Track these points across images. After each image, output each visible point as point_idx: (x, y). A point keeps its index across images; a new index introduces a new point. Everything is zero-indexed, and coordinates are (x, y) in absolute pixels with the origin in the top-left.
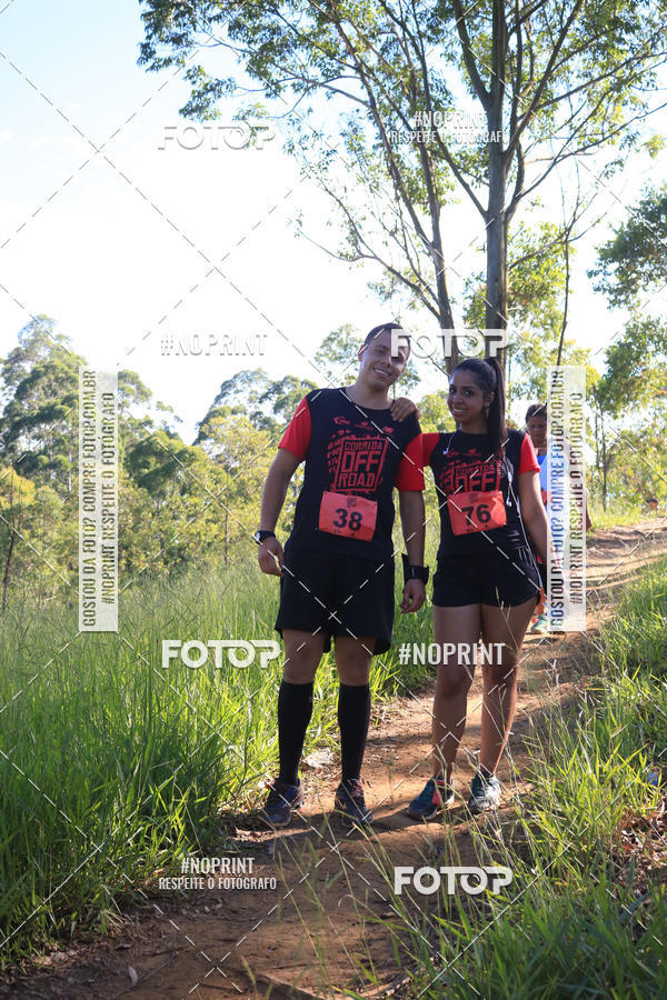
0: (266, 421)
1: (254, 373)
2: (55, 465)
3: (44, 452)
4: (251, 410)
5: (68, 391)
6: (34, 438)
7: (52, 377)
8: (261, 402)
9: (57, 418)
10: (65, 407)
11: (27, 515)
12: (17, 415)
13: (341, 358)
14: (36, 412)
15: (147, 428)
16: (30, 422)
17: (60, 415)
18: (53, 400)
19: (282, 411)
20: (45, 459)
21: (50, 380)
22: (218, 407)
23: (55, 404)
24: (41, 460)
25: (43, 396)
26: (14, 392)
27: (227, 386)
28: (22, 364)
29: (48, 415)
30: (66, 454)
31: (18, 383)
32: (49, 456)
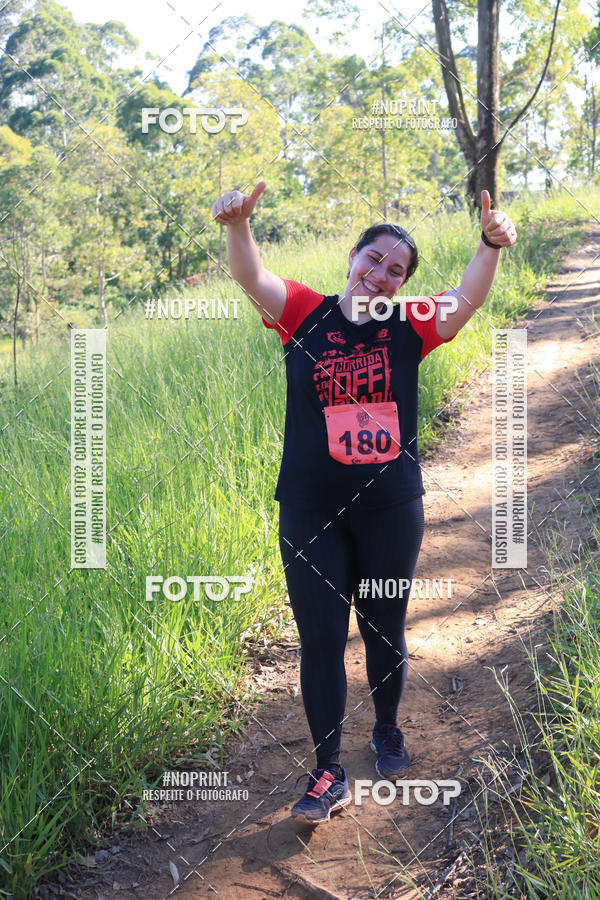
0: (255, 68)
1: (240, 19)
3: (37, 108)
4: (240, 55)
5: (57, 43)
6: (26, 93)
7: (41, 31)
8: (249, 47)
9: (49, 72)
10: (55, 62)
11: (25, 175)
12: (8, 71)
13: (328, 13)
14: (27, 67)
15: (137, 78)
16: (21, 78)
17: (50, 69)
18: (42, 55)
19: (270, 57)
20: (39, 115)
21: (38, 34)
22: (207, 54)
23: (45, 60)
24: (35, 116)
25: (33, 51)
26: (4, 47)
27: (214, 32)
28: (8, 17)
29: (39, 69)
30: (59, 108)
31: (7, 37)
32: (42, 112)
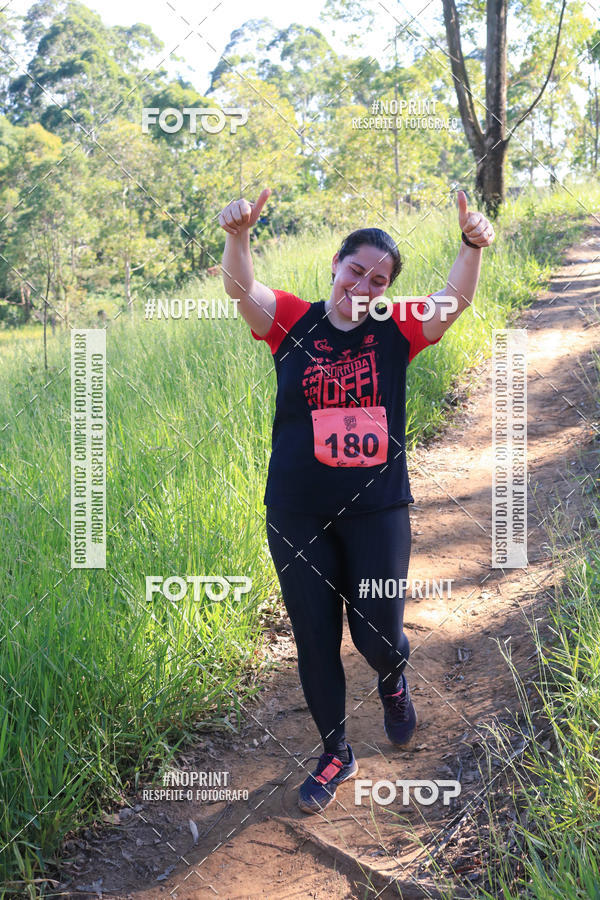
0: (275, 69)
1: (260, 22)
2: (79, 119)
3: (67, 107)
4: (260, 56)
5: (86, 45)
6: (58, 92)
7: (71, 33)
8: (268, 49)
9: (78, 72)
10: (84, 62)
12: (40, 71)
13: (344, 16)
14: (57, 68)
15: (162, 78)
16: (52, 78)
17: (80, 69)
18: (72, 56)
19: (289, 58)
20: (69, 113)
21: (69, 36)
22: (228, 56)
23: (74, 60)
24: (65, 114)
25: (63, 52)
26: (36, 48)
27: (236, 34)
28: (40, 20)
29: (69, 70)
30: (88, 107)
31: (39, 39)
32: (72, 110)
